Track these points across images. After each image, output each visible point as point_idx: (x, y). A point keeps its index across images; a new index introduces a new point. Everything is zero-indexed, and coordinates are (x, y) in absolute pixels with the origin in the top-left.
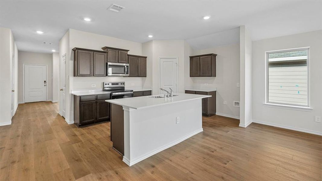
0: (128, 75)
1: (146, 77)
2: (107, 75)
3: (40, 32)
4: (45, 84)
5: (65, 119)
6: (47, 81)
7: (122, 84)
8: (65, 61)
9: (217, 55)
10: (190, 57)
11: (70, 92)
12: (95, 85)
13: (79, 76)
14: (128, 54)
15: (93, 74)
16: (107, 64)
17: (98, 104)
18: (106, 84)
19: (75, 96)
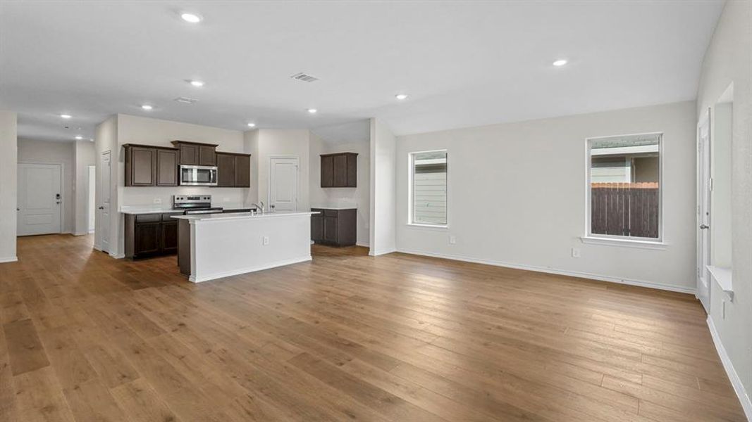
0: (216, 184)
1: (249, 187)
2: (179, 184)
3: (66, 117)
4: (59, 201)
5: (108, 253)
6: (62, 196)
7: (205, 198)
8: (109, 161)
9: (357, 154)
10: (321, 156)
11: (119, 211)
12: (160, 199)
13: (134, 186)
14: (216, 151)
15: (155, 182)
16: (179, 167)
17: (164, 227)
18: (178, 199)
19: (127, 216)
